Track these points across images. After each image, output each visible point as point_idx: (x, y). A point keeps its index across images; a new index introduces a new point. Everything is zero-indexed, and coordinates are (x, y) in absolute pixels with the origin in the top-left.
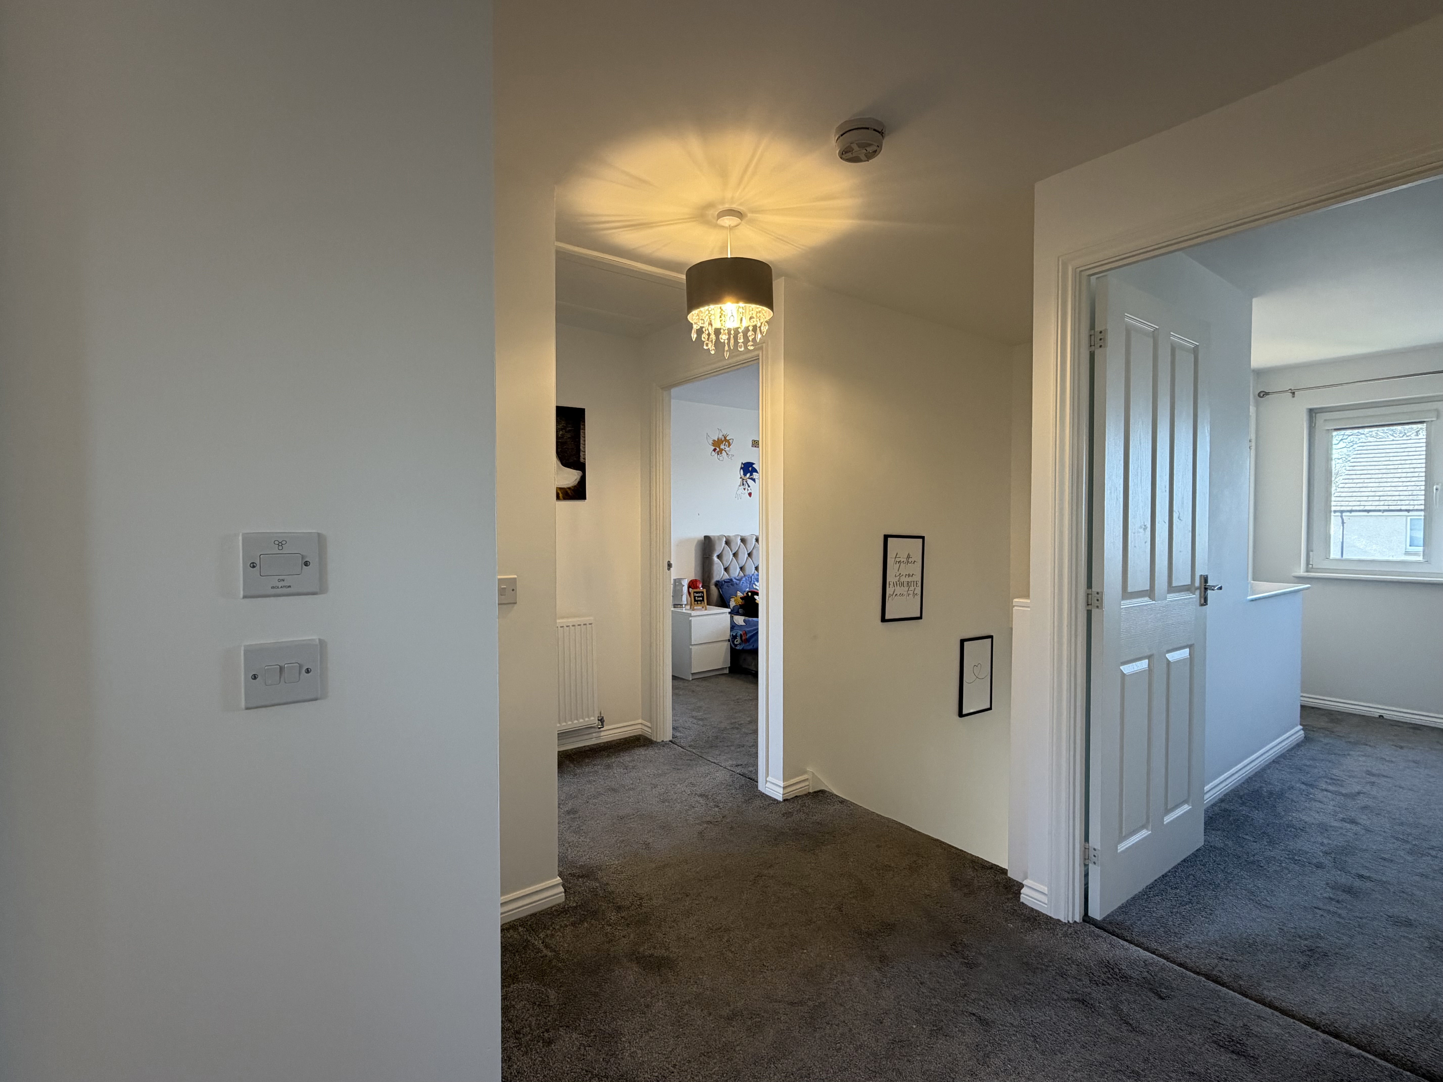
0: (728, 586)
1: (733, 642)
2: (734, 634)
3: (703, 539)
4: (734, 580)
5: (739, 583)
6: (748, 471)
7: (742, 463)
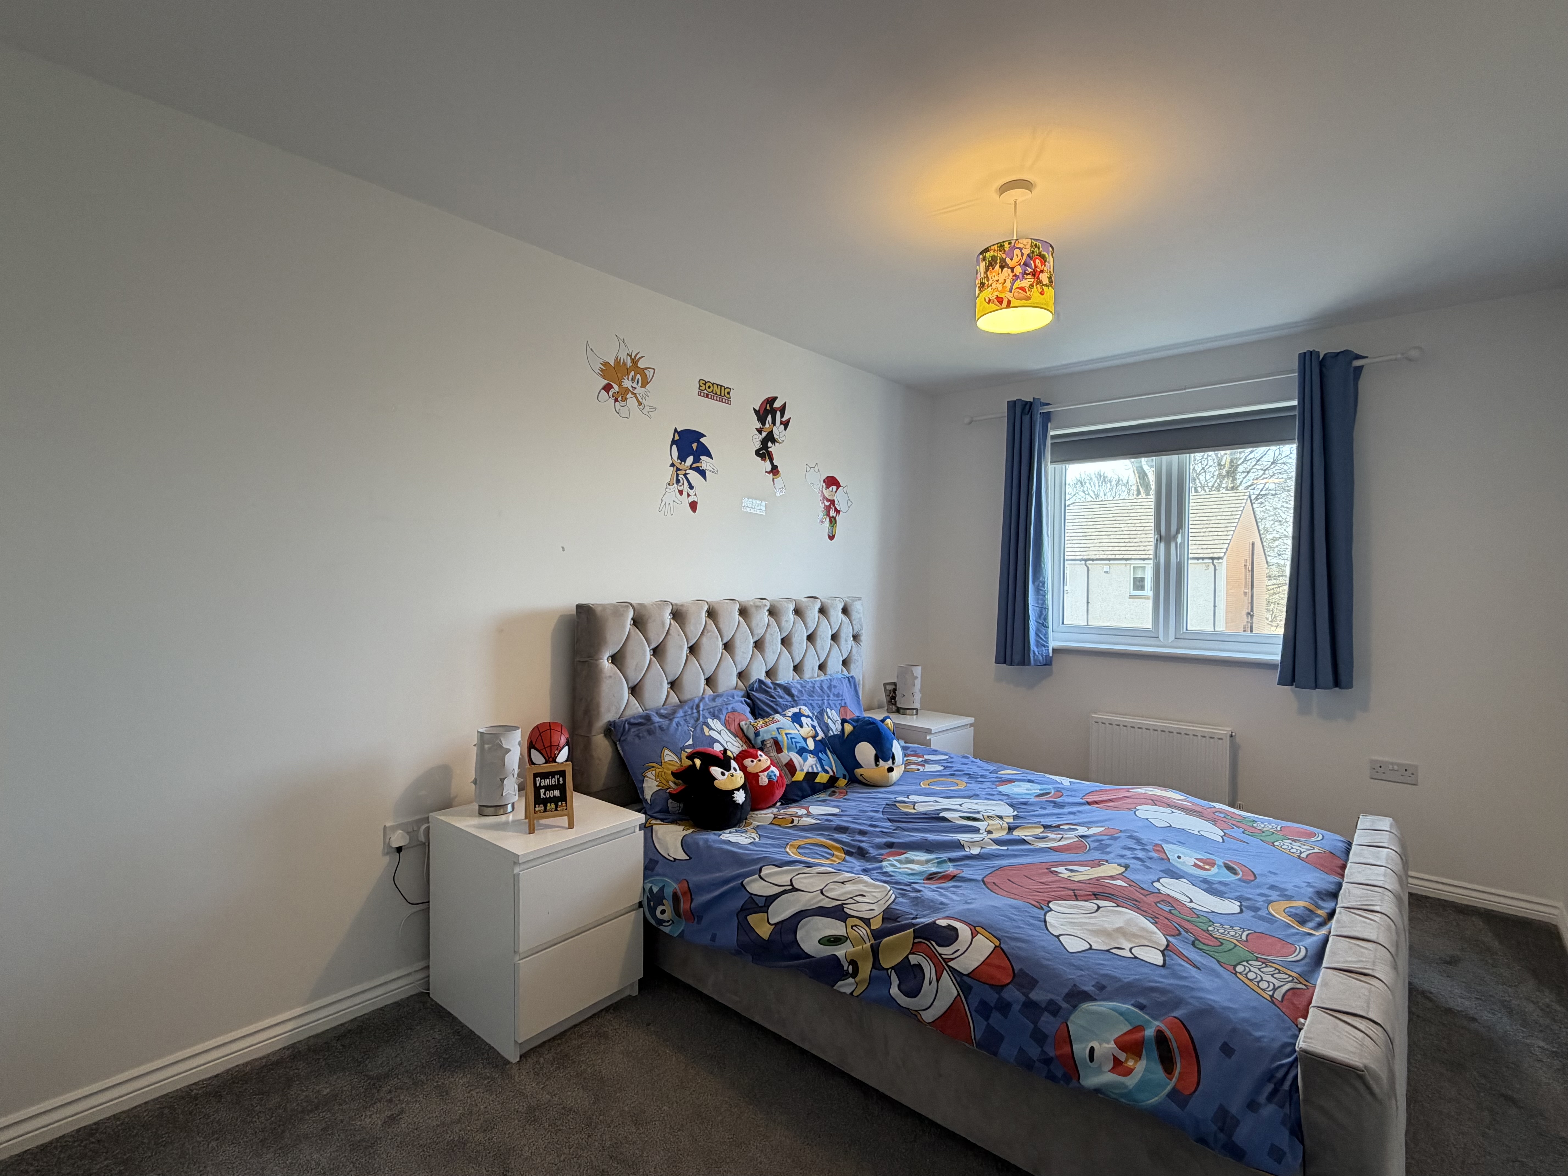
0: (638, 736)
1: (652, 910)
2: (655, 890)
3: (574, 612)
4: (656, 719)
5: (669, 725)
6: (692, 453)
7: (676, 430)
